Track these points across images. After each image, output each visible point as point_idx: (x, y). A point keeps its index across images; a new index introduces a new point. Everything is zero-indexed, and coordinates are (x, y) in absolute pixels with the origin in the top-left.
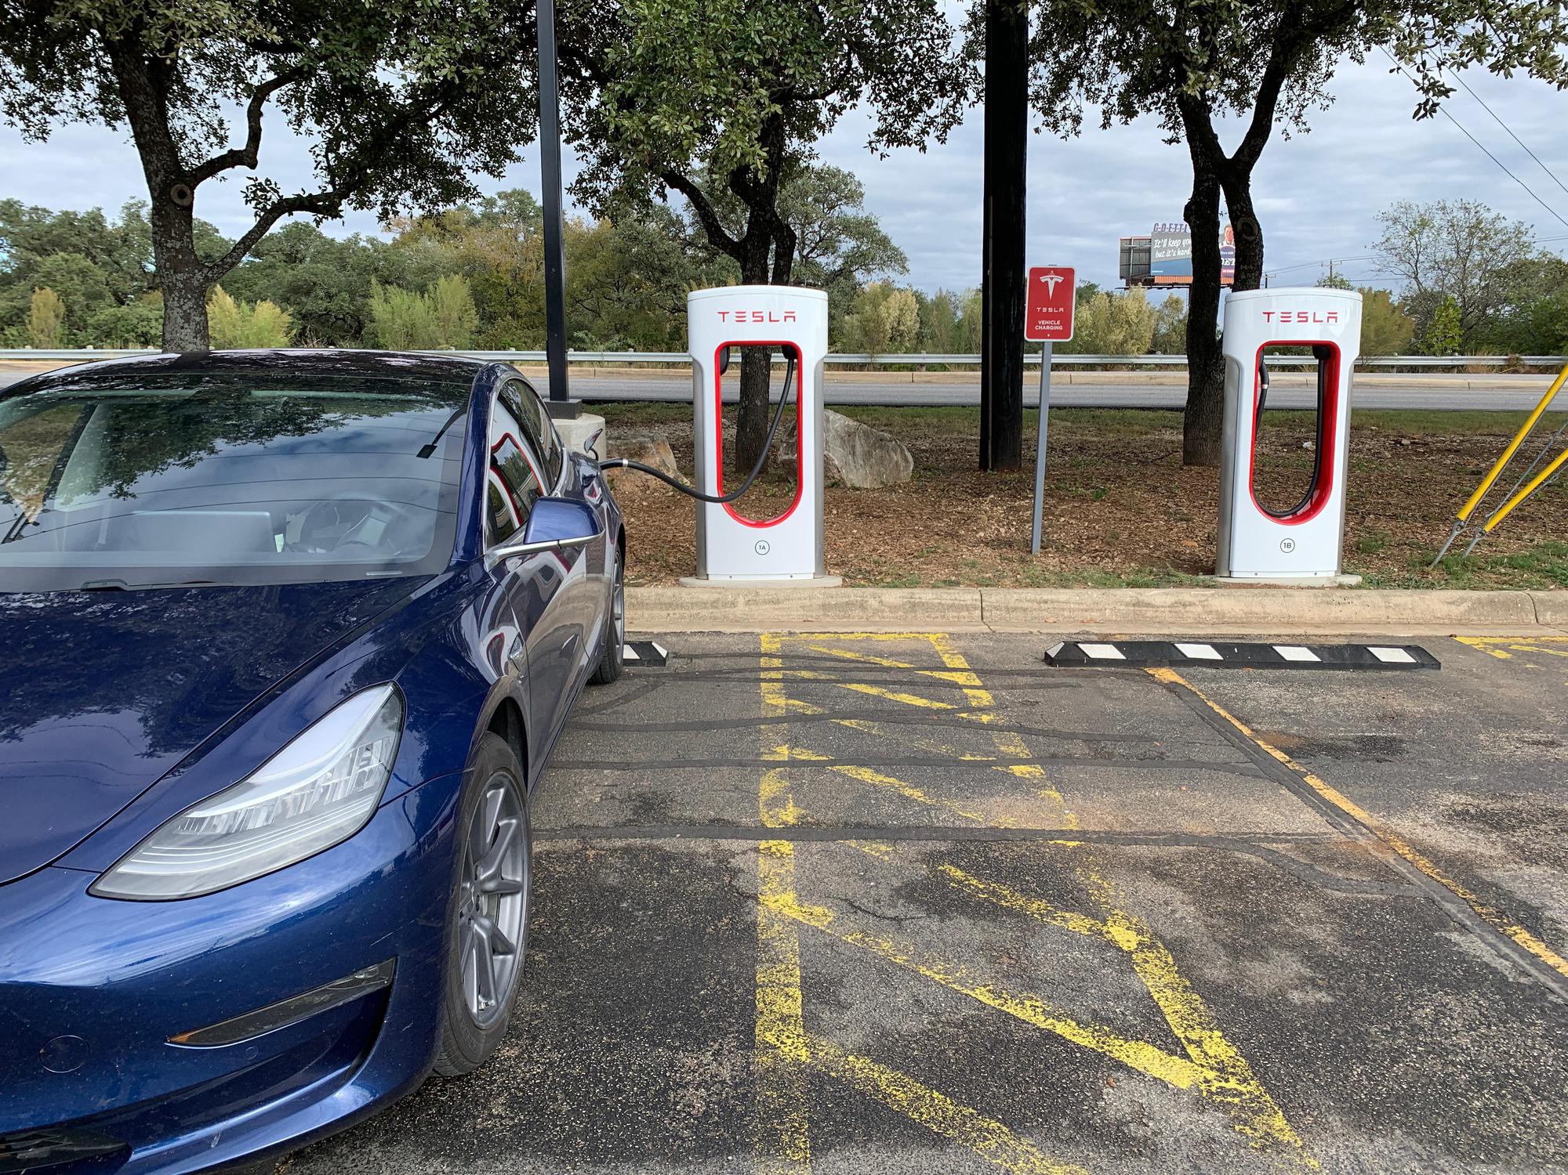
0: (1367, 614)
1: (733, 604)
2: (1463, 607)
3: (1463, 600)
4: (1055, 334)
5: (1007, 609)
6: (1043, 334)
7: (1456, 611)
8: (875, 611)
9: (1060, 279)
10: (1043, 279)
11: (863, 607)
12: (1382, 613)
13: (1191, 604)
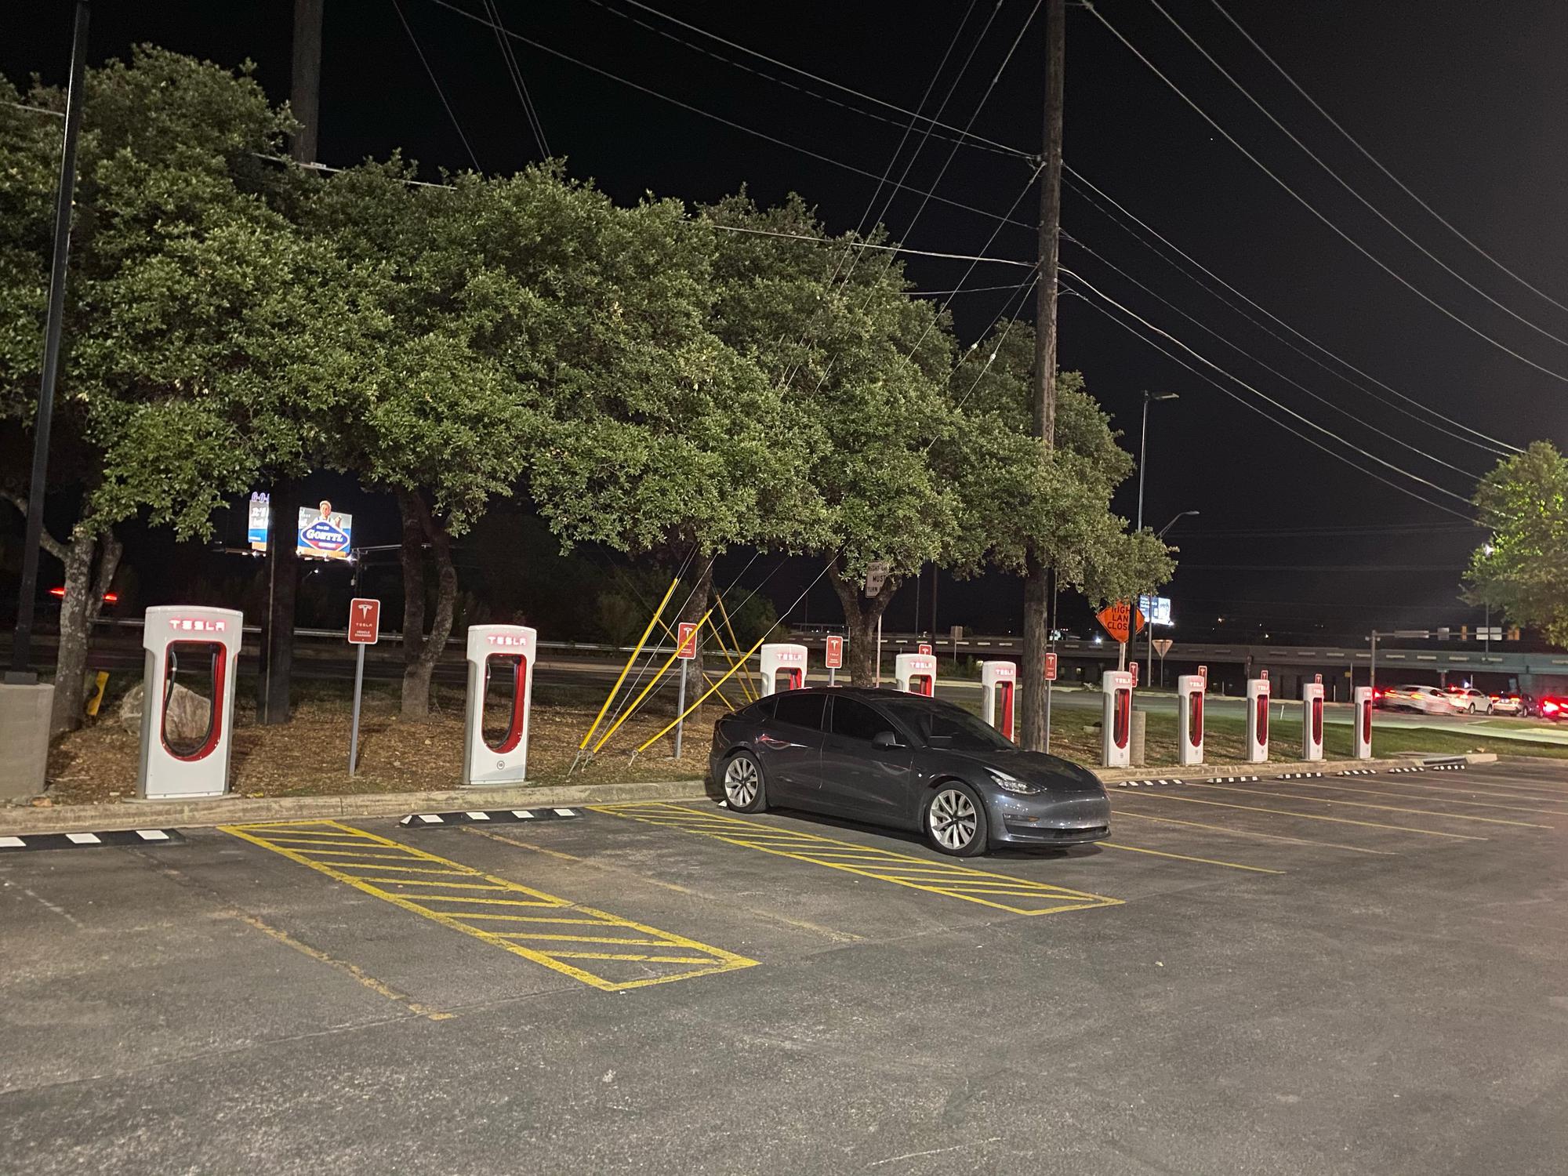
0: (544, 799)
1: (182, 811)
2: (587, 793)
3: (586, 790)
4: (366, 639)
5: (357, 807)
6: (360, 639)
7: (583, 795)
8: (277, 812)
9: (370, 607)
10: (360, 607)
11: (269, 809)
12: (551, 798)
13: (456, 798)
